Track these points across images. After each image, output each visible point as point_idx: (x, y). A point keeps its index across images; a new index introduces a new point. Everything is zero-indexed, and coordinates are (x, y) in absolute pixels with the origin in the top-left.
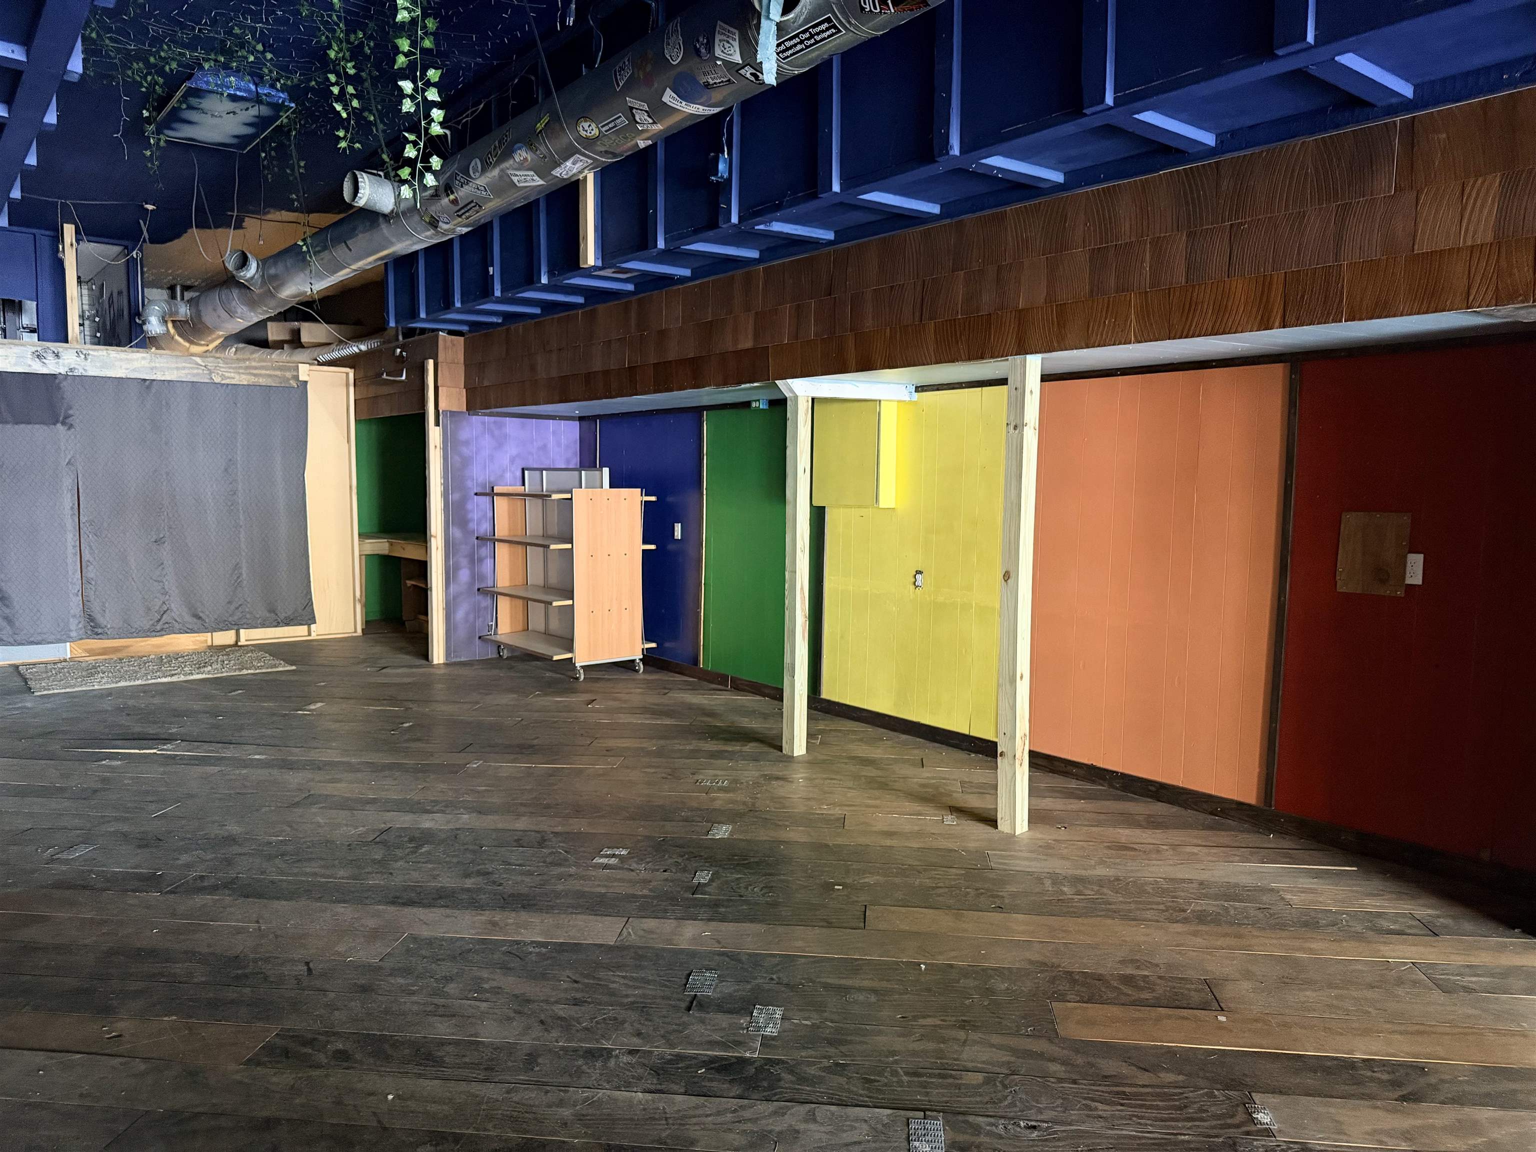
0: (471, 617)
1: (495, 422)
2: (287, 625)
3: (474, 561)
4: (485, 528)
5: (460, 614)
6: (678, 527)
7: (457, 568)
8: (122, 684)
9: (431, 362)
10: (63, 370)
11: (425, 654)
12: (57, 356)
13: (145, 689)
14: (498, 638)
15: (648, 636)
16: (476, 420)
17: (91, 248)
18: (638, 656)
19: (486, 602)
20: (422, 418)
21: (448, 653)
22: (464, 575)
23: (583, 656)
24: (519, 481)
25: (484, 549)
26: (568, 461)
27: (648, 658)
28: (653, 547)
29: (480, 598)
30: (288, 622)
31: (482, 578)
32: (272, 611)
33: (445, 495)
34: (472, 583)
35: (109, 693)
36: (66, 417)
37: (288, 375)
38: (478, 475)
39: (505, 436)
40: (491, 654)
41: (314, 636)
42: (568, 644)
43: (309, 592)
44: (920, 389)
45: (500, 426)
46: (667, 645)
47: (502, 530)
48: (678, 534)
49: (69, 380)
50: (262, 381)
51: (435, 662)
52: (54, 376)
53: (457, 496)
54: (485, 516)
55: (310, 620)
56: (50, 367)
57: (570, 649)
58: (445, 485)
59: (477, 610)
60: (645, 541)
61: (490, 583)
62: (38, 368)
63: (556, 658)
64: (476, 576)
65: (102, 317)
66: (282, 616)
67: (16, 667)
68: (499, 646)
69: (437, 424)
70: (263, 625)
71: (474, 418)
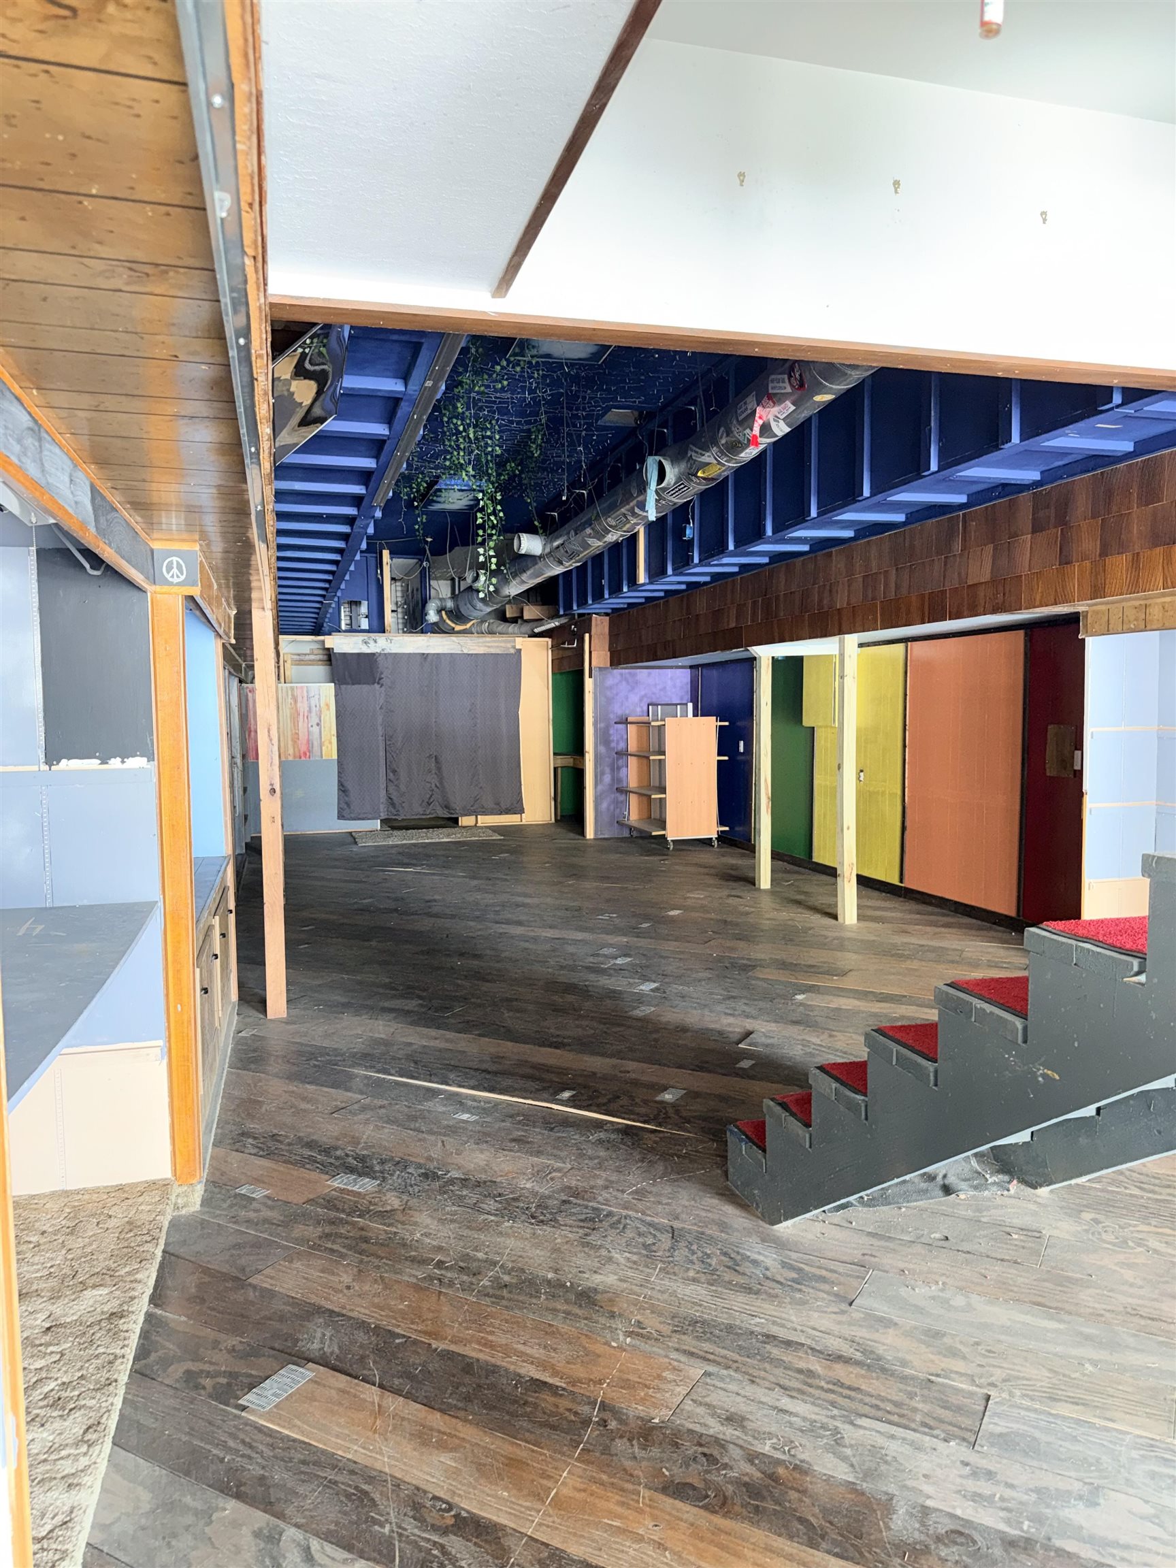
0: (612, 807)
1: (630, 673)
2: (507, 813)
3: (615, 769)
4: (622, 746)
5: (604, 805)
6: (742, 743)
7: (603, 773)
8: (404, 842)
9: (587, 636)
10: (378, 650)
11: (581, 830)
12: (375, 642)
13: (414, 845)
14: (629, 823)
15: (722, 822)
16: (617, 672)
17: (399, 561)
18: (714, 836)
19: (622, 798)
20: (582, 672)
21: (596, 832)
22: (607, 778)
23: (672, 834)
24: (646, 714)
25: (620, 761)
26: (682, 698)
27: (722, 837)
28: (726, 758)
29: (618, 795)
30: (508, 811)
31: (619, 780)
32: (498, 804)
33: (595, 724)
34: (611, 785)
35: (397, 846)
36: (380, 679)
37: (509, 645)
38: (618, 710)
39: (637, 683)
40: (626, 834)
41: (524, 822)
42: (662, 824)
43: (520, 793)
44: (861, 645)
45: (634, 675)
46: (737, 829)
47: (633, 747)
48: (741, 749)
49: (382, 657)
50: (493, 651)
51: (588, 837)
52: (373, 654)
53: (602, 725)
54: (622, 737)
55: (520, 811)
56: (372, 648)
57: (664, 828)
58: (595, 717)
59: (616, 803)
60: (719, 754)
61: (625, 785)
62: (365, 650)
63: (654, 834)
64: (616, 780)
65: (409, 605)
66: (503, 806)
67: (351, 833)
68: (631, 828)
69: (590, 676)
70: (492, 813)
71: (615, 671)
